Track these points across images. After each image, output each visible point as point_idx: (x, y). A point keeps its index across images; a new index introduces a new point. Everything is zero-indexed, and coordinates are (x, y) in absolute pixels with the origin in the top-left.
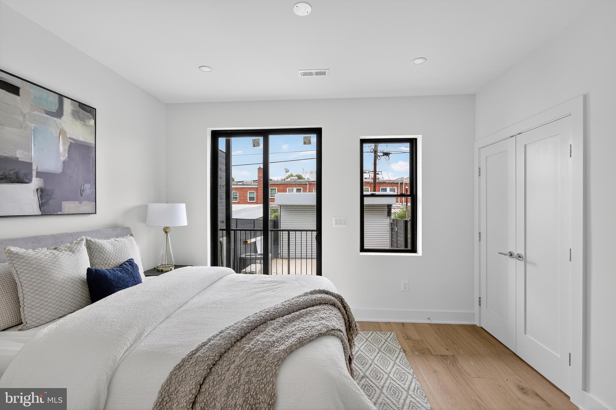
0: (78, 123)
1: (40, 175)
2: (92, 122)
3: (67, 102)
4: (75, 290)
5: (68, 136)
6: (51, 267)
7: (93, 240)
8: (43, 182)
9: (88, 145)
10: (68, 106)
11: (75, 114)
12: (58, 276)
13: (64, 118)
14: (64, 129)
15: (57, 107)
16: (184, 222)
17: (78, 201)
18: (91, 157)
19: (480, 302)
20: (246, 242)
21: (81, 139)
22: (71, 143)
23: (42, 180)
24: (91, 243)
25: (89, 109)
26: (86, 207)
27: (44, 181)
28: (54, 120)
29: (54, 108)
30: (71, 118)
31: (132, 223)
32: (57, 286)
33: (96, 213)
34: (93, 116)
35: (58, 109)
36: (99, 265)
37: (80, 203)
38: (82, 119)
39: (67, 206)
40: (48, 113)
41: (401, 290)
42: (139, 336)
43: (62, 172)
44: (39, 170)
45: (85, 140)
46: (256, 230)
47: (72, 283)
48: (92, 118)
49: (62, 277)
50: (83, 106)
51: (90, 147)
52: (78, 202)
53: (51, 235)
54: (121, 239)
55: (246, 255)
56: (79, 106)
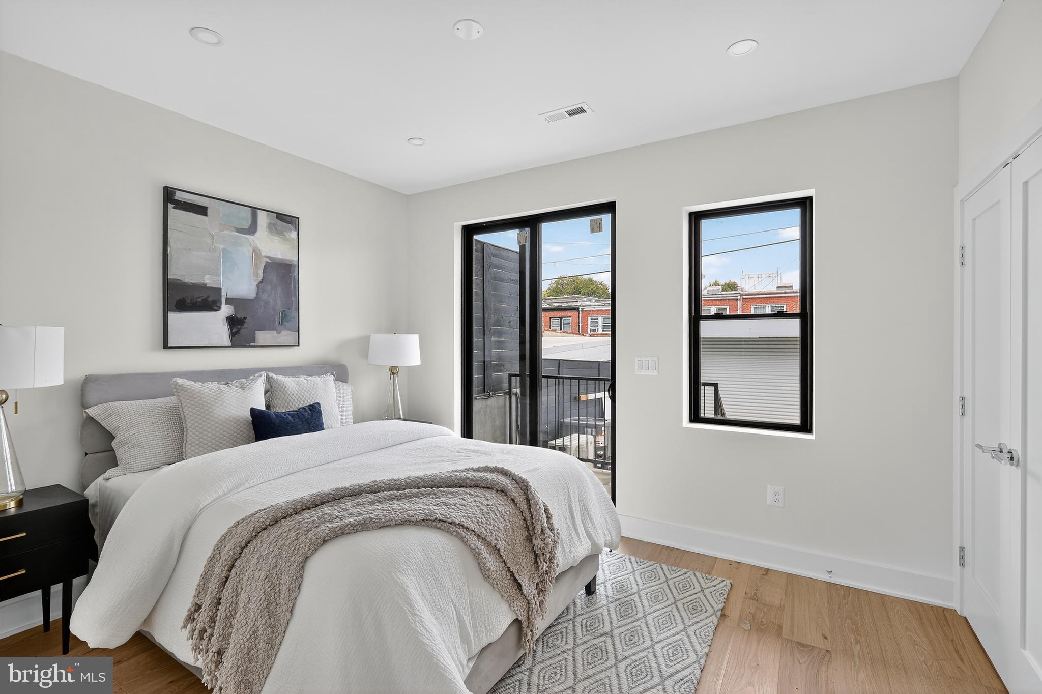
0: (277, 238)
1: (229, 301)
2: (294, 235)
3: (261, 215)
4: (239, 431)
5: (263, 255)
6: (213, 403)
7: (274, 376)
8: (233, 310)
9: (288, 263)
10: (262, 218)
11: (271, 228)
12: (219, 413)
13: (257, 234)
14: (257, 248)
15: (250, 222)
16: (415, 360)
17: (275, 330)
18: (293, 277)
19: (962, 557)
20: (578, 399)
21: (280, 257)
22: (266, 262)
23: (233, 307)
24: (272, 381)
25: (289, 219)
26: (286, 336)
27: (235, 308)
28: (246, 238)
29: (246, 225)
30: (267, 233)
31: (350, 361)
32: (217, 425)
33: (299, 346)
34: (295, 228)
35: (251, 225)
36: (279, 408)
37: (278, 333)
38: (280, 233)
39: (262, 336)
40: (240, 231)
41: (768, 503)
42: (237, 487)
43: (256, 297)
44: (227, 297)
45: (284, 258)
46: (562, 378)
47: (235, 423)
48: (293, 230)
49: (223, 415)
50: (281, 216)
51: (291, 265)
52: (275, 332)
53: (241, 369)
54: (314, 378)
55: (571, 420)
56: (277, 218)
